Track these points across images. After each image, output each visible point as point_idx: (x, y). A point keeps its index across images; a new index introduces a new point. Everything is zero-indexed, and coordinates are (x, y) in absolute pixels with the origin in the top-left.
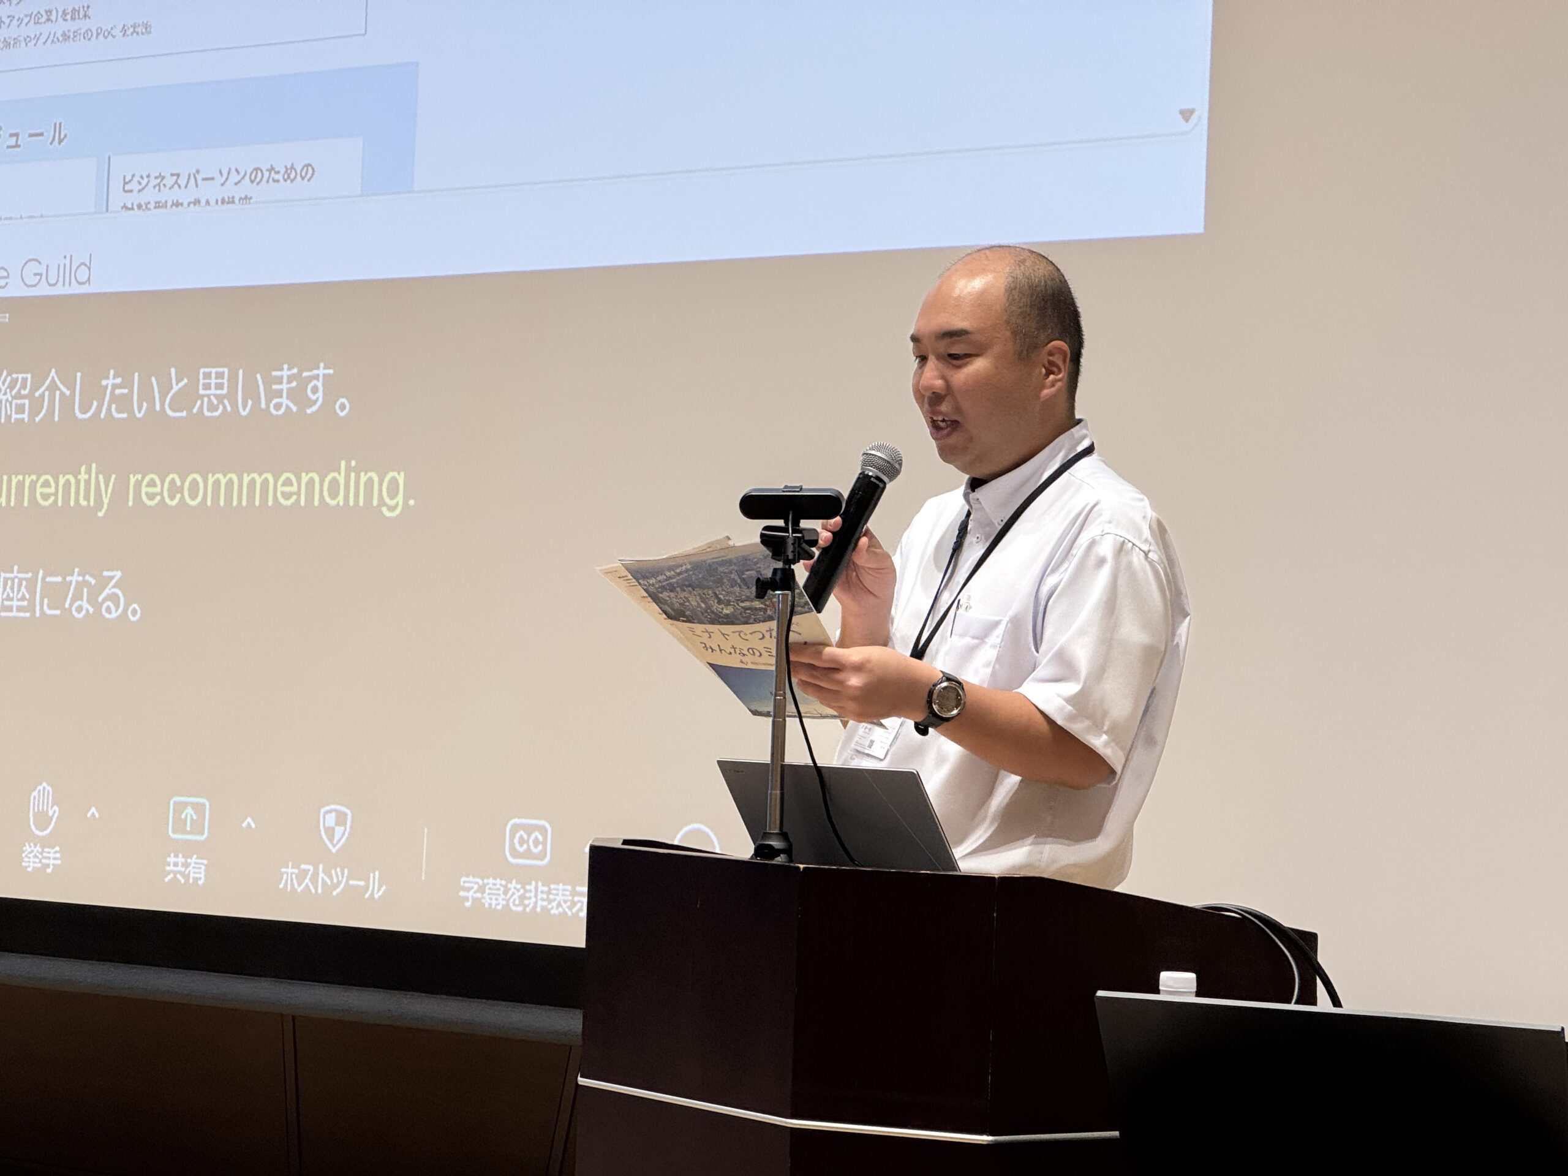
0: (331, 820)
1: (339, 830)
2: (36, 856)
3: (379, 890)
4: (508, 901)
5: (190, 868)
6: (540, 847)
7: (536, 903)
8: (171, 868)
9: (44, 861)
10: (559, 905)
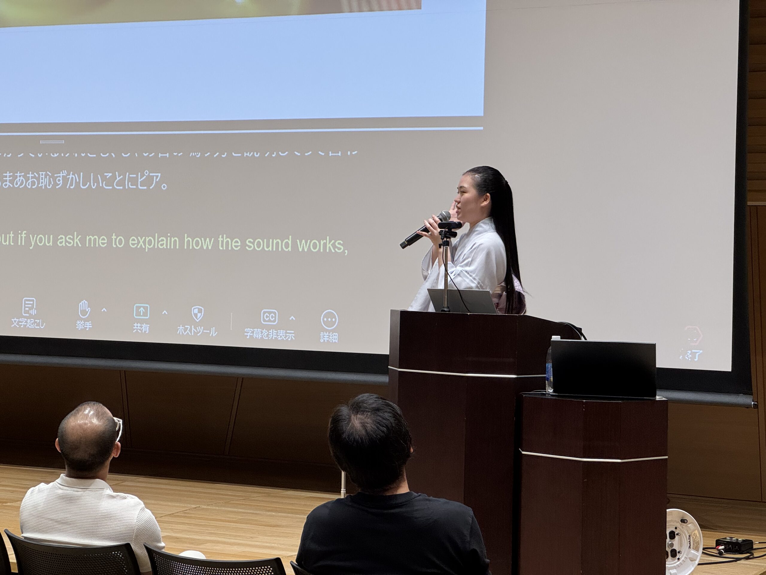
0: (196, 311)
1: (199, 315)
2: (81, 325)
3: (215, 333)
4: (262, 336)
5: (143, 327)
6: (274, 319)
7: (272, 337)
8: (136, 328)
9: (85, 326)
10: (281, 337)
